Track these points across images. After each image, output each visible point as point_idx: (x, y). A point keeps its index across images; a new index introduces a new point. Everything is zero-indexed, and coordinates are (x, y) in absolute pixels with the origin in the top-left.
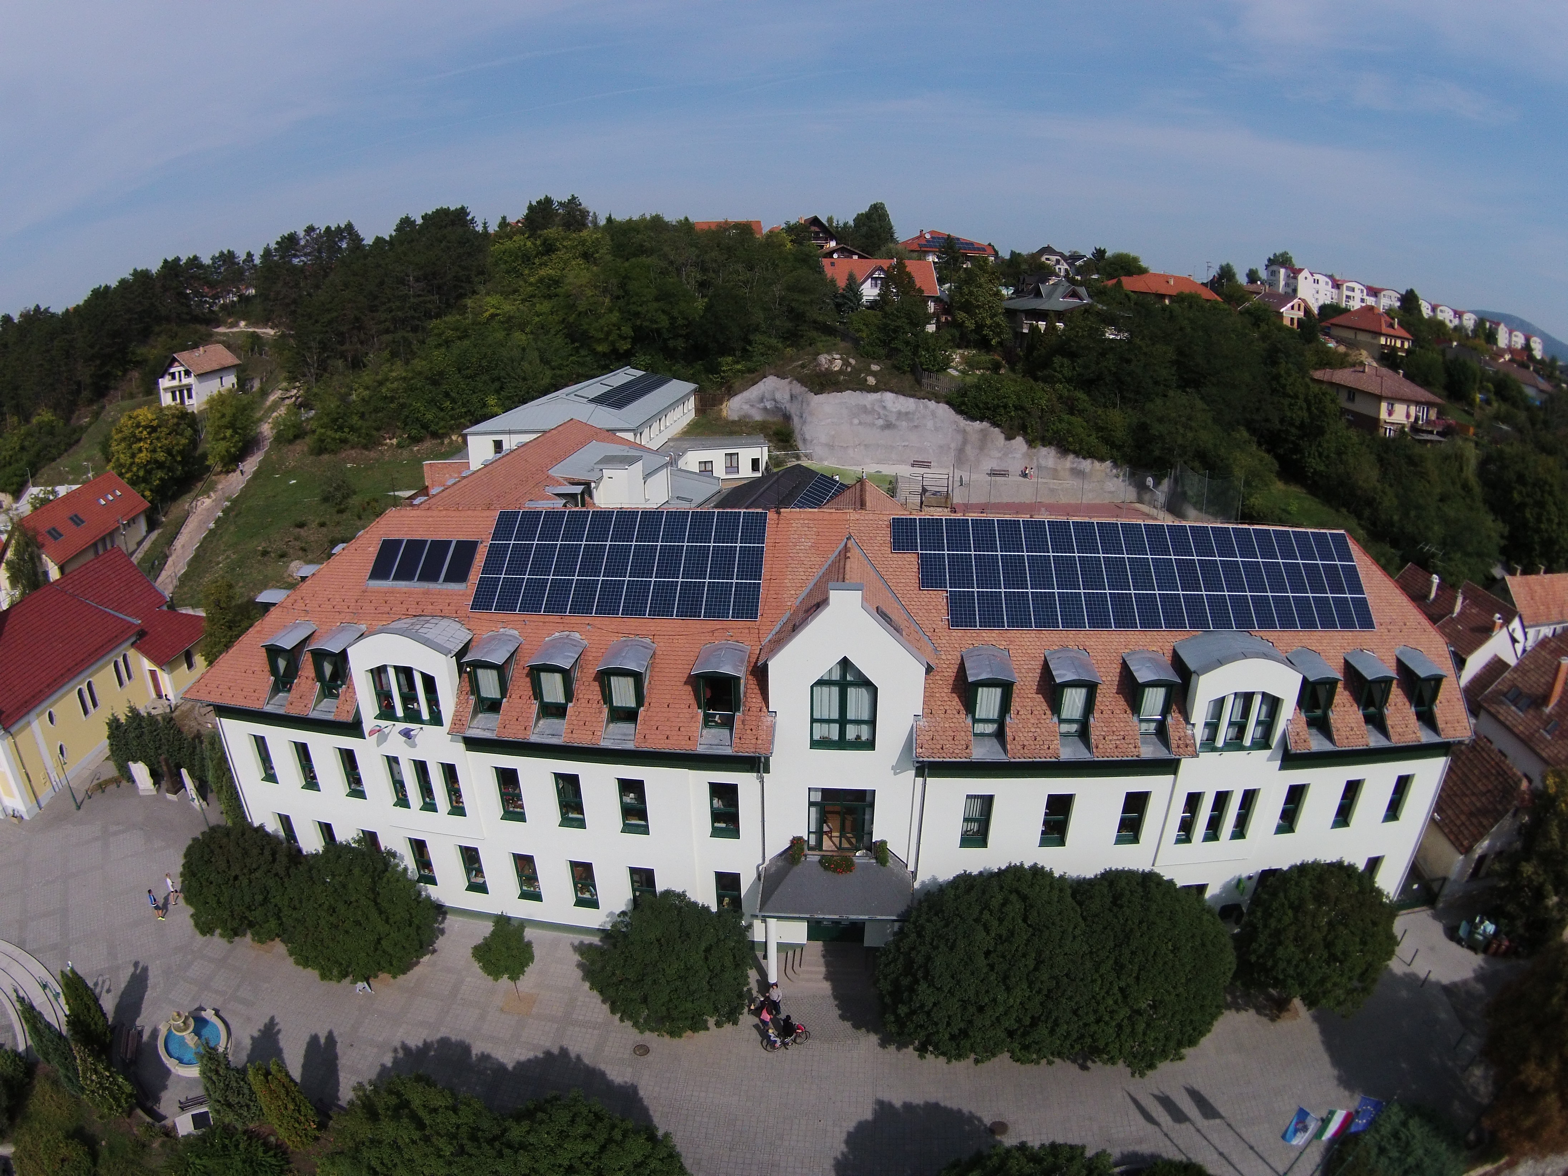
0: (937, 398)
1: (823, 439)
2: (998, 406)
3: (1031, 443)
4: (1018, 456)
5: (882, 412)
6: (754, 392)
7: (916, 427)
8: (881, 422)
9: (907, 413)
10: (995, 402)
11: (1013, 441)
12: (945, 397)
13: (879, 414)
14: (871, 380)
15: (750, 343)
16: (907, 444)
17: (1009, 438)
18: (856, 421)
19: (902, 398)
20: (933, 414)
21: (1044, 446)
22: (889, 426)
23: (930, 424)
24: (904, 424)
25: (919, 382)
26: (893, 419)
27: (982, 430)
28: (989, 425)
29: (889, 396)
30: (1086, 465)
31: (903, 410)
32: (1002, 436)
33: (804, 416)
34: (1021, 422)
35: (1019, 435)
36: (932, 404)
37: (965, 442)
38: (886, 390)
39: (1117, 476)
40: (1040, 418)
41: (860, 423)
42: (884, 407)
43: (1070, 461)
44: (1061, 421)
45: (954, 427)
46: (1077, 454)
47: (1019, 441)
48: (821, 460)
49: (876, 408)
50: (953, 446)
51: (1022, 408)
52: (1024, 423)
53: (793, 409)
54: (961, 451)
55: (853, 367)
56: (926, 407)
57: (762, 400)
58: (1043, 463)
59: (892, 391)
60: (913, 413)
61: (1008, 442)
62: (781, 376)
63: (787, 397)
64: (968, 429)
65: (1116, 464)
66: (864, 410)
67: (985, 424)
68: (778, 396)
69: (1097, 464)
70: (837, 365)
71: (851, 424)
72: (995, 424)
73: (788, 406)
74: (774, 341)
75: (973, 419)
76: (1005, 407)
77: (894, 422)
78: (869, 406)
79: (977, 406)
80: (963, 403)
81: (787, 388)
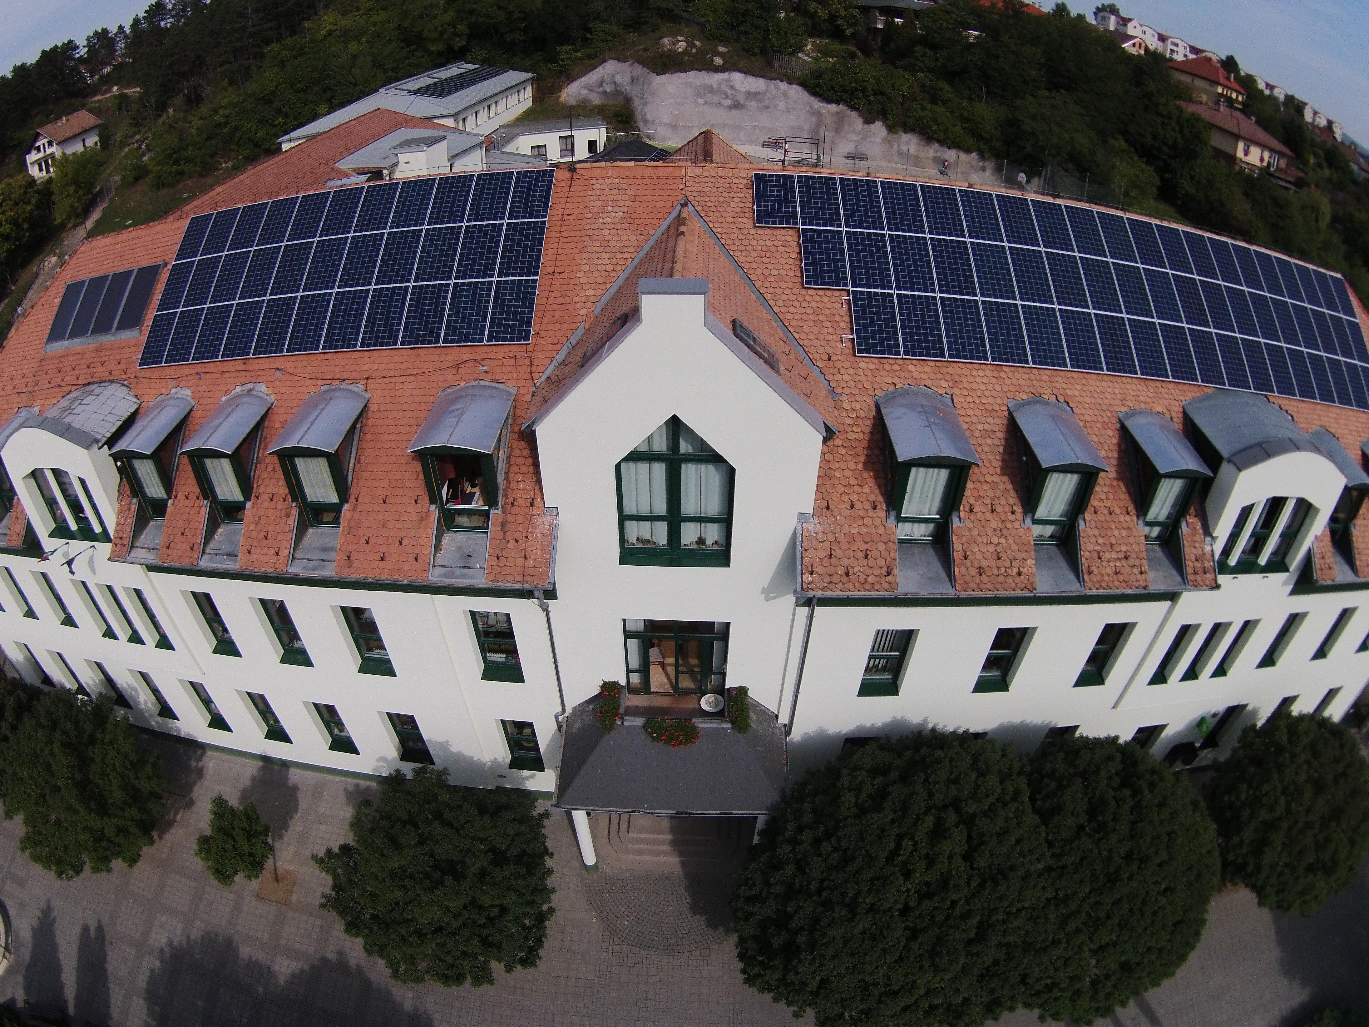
0: (790, 80)
1: (666, 119)
2: (856, 89)
3: (891, 129)
4: (878, 140)
6: (593, 77)
7: (767, 107)
8: (728, 102)
9: (757, 94)
10: (854, 85)
11: (872, 126)
12: (798, 79)
13: (726, 94)
14: (718, 61)
15: (590, 31)
16: (755, 124)
17: (868, 121)
18: (701, 101)
19: (751, 79)
20: (785, 95)
21: (906, 132)
22: (737, 106)
23: (781, 105)
24: (754, 104)
25: (770, 64)
26: (741, 99)
27: (838, 113)
28: (846, 108)
29: (737, 77)
30: (951, 155)
31: (753, 90)
32: (860, 120)
33: (646, 96)
34: (880, 106)
35: (878, 120)
37: (819, 124)
38: (734, 71)
39: (983, 169)
40: (902, 104)
41: (706, 103)
42: (732, 87)
43: (933, 151)
44: (923, 109)
45: (808, 108)
46: (941, 142)
47: (879, 126)
49: (724, 88)
50: (806, 127)
51: (882, 93)
52: (883, 108)
53: (633, 91)
54: (816, 133)
55: (699, 50)
56: (777, 88)
57: (601, 84)
58: (904, 148)
59: (740, 71)
60: (764, 93)
61: (866, 126)
62: (622, 60)
63: (627, 79)
64: (823, 111)
65: (982, 157)
66: (711, 90)
67: (842, 107)
68: (618, 79)
69: (963, 156)
70: (682, 46)
71: (696, 103)
72: (853, 108)
73: (628, 88)
74: (615, 28)
75: (829, 101)
76: (864, 90)
77: (742, 102)
78: (715, 86)
79: (833, 88)
80: (818, 85)
81: (628, 71)
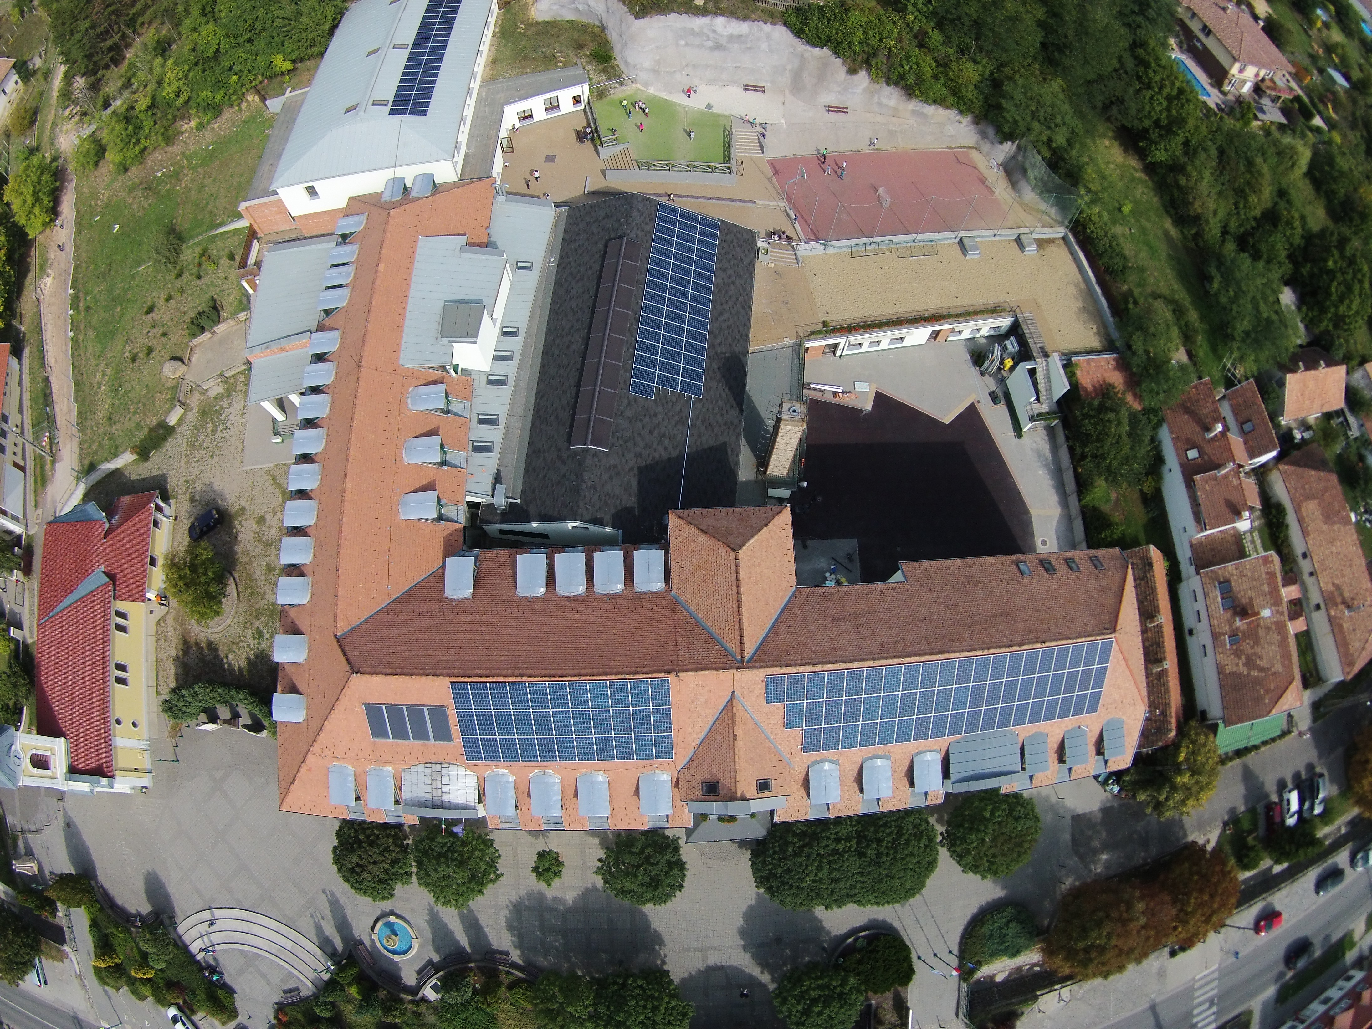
0: (774, 19)
1: (647, 61)
3: (874, 79)
4: (859, 90)
5: (711, 35)
7: (749, 48)
8: (710, 44)
9: (740, 37)
11: (856, 76)
12: (783, 20)
13: (708, 36)
16: (738, 65)
17: (852, 71)
18: (682, 42)
19: (733, 22)
20: (769, 38)
21: (888, 84)
22: (718, 47)
23: (764, 46)
24: (736, 46)
26: (723, 41)
27: (821, 58)
28: (830, 53)
29: (720, 21)
30: (930, 109)
31: (735, 32)
32: (844, 70)
33: (624, 37)
34: (866, 58)
35: (862, 69)
36: (768, 28)
37: (802, 67)
38: (716, 14)
39: (963, 122)
41: (687, 44)
42: (714, 31)
43: (914, 104)
45: (791, 50)
46: (922, 98)
47: (863, 74)
48: (646, 85)
49: (705, 31)
50: (789, 67)
52: (868, 59)
54: (797, 77)
56: (761, 30)
58: (884, 100)
59: (723, 14)
60: (747, 35)
61: (849, 77)
64: (806, 53)
65: (961, 113)
66: (692, 32)
67: (826, 52)
68: (592, 3)
69: (941, 110)
71: (677, 45)
72: (837, 55)
73: (604, 16)
75: (814, 46)
77: (724, 44)
78: (696, 29)
79: (818, 36)
80: (803, 32)
